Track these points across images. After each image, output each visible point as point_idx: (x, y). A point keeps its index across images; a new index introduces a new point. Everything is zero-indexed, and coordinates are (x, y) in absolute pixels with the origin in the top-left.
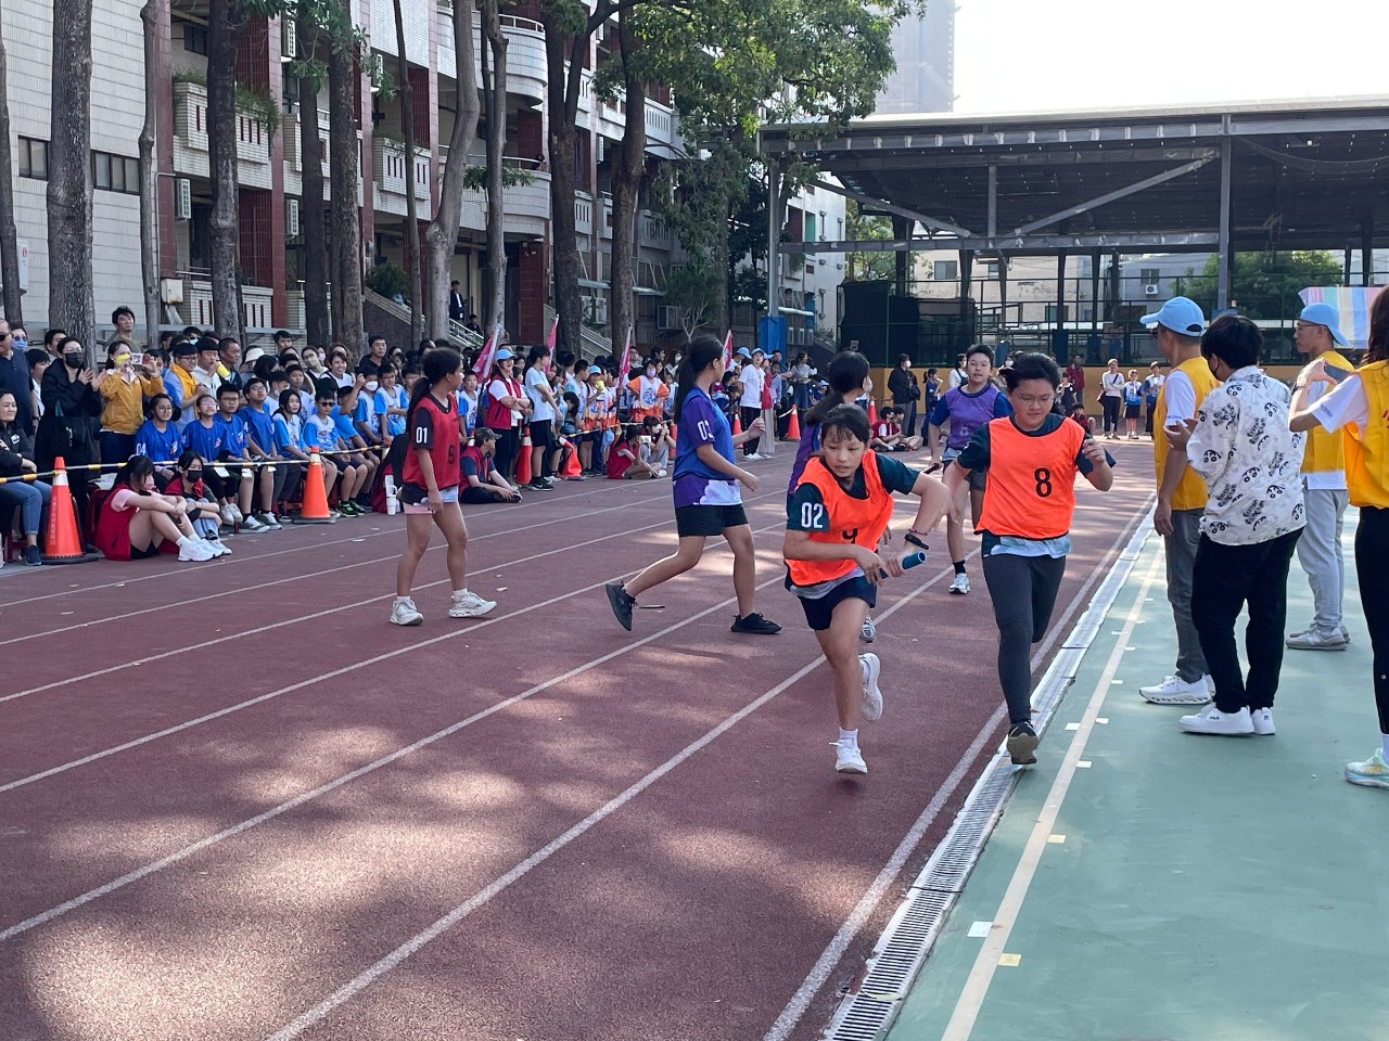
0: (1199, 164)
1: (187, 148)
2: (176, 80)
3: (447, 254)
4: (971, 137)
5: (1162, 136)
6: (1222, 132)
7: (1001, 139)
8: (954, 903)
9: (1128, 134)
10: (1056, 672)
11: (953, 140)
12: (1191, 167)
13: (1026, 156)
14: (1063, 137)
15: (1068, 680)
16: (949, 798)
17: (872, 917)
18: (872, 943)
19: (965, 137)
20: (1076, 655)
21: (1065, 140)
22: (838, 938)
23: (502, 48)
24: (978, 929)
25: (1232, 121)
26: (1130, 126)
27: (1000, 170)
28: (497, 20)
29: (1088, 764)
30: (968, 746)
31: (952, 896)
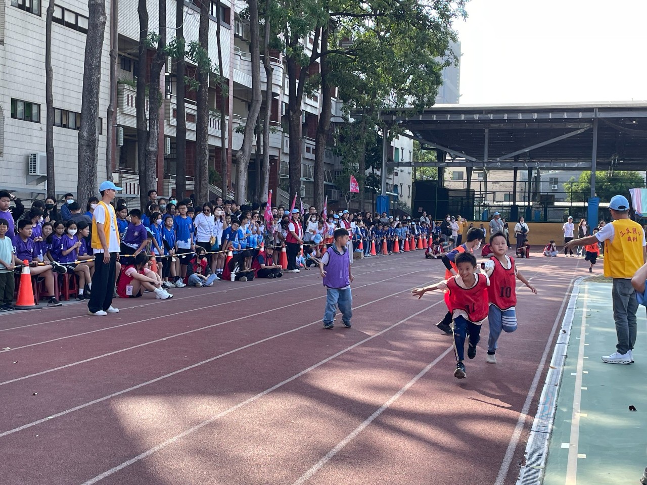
0: (582, 131)
1: (122, 113)
2: (119, 82)
3: (246, 164)
4: (478, 116)
5: (566, 117)
6: (594, 116)
7: (491, 117)
8: (551, 437)
9: (550, 116)
10: (558, 353)
11: (469, 117)
12: (579, 132)
13: (502, 125)
14: (520, 116)
15: (564, 356)
16: (533, 399)
17: (520, 440)
18: (524, 449)
19: (475, 115)
20: (565, 347)
21: (521, 118)
22: (510, 447)
23: (271, 72)
24: (565, 445)
25: (598, 111)
26: (551, 112)
27: (490, 131)
28: (269, 59)
29: (586, 388)
30: (532, 380)
31: (548, 435)
